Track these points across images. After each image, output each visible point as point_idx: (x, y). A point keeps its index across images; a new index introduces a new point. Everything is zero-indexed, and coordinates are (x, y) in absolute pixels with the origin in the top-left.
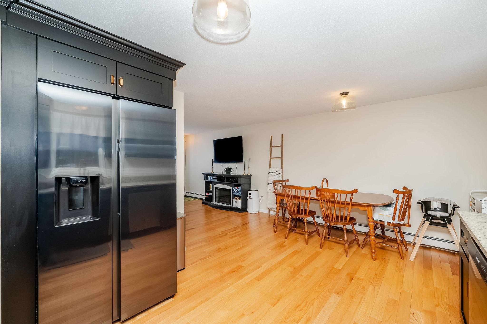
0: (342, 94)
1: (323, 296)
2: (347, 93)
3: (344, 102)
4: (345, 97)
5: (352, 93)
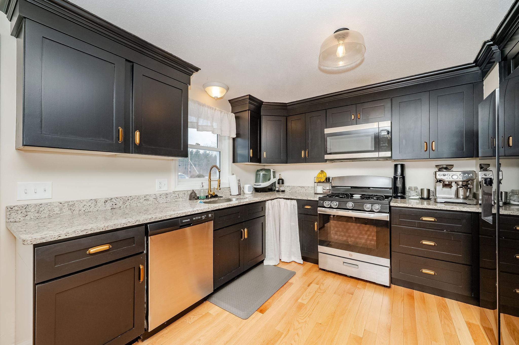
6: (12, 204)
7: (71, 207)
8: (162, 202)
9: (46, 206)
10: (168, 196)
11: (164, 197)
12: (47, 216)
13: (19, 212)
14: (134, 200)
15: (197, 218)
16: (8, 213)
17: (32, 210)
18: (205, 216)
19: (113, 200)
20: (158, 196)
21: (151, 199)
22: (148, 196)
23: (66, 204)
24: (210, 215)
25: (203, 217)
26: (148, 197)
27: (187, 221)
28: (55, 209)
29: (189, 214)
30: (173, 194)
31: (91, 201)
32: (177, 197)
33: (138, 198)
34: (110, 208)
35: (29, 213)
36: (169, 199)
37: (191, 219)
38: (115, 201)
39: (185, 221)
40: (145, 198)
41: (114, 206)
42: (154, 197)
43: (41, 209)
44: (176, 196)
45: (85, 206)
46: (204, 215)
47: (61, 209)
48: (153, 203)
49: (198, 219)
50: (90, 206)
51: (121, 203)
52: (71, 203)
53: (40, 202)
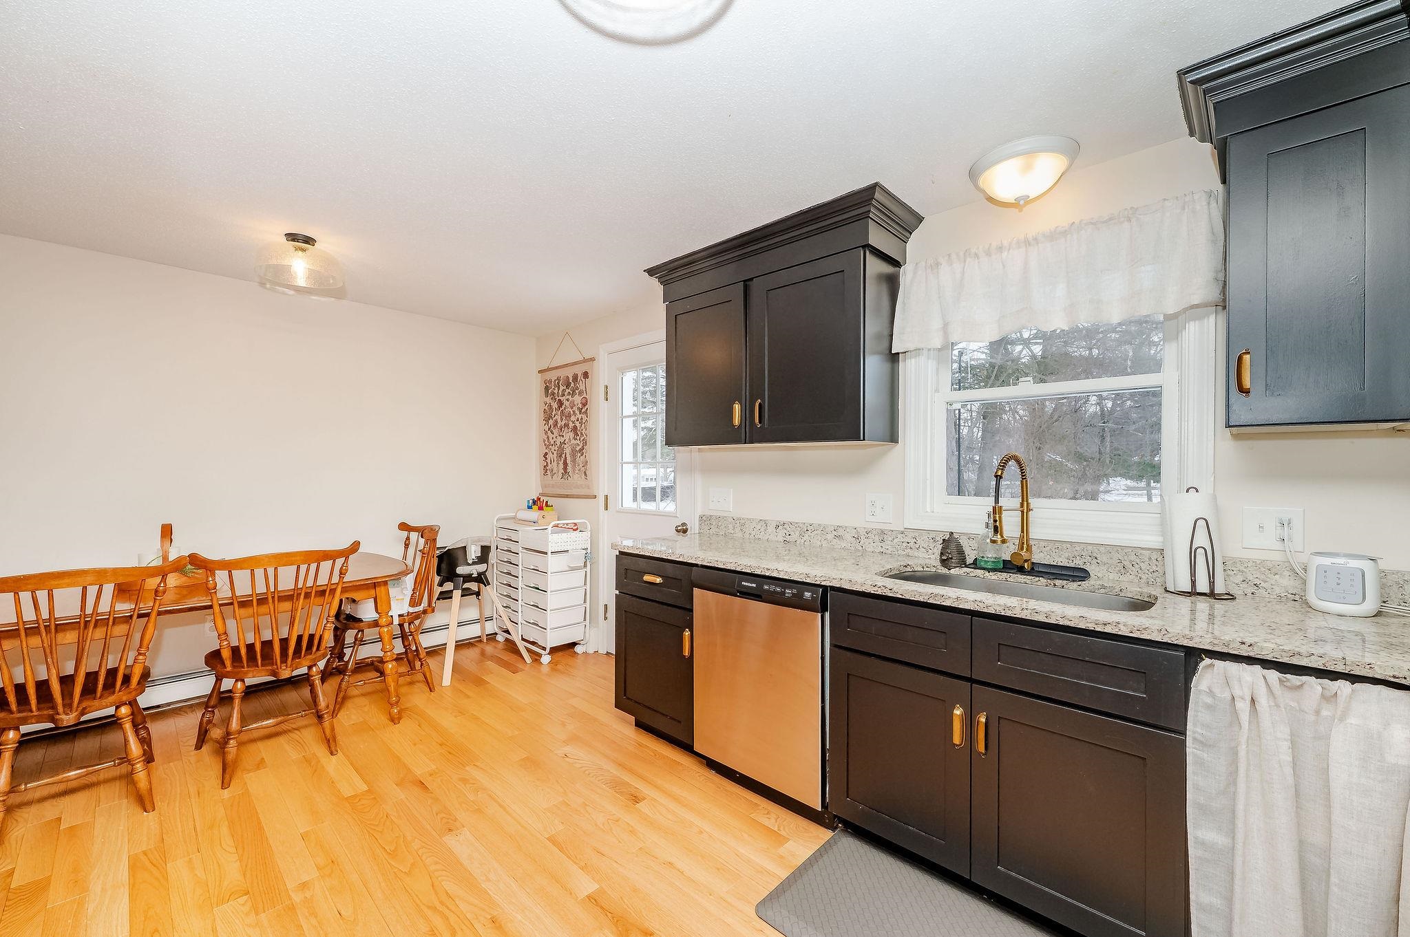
0: (292, 237)
1: (436, 863)
2: (309, 240)
3: (300, 266)
4: (303, 250)
5: (326, 243)
6: (702, 514)
7: (742, 527)
8: (872, 549)
10: (885, 536)
11: (877, 538)
13: (706, 524)
14: (816, 532)
15: (772, 588)
16: (700, 523)
18: (795, 591)
19: (785, 526)
20: (862, 532)
21: (848, 537)
22: (840, 529)
24: (808, 595)
25: (788, 593)
26: (841, 532)
27: (751, 585)
29: (758, 572)
30: (899, 536)
32: (912, 544)
33: (824, 529)
34: (782, 539)
36: (888, 546)
37: (760, 586)
38: (789, 529)
39: (747, 584)
40: (835, 533)
41: (788, 538)
42: (853, 533)
44: (908, 543)
46: (790, 588)
48: (852, 548)
49: (775, 592)
51: (797, 533)
52: (742, 521)
53: (719, 514)
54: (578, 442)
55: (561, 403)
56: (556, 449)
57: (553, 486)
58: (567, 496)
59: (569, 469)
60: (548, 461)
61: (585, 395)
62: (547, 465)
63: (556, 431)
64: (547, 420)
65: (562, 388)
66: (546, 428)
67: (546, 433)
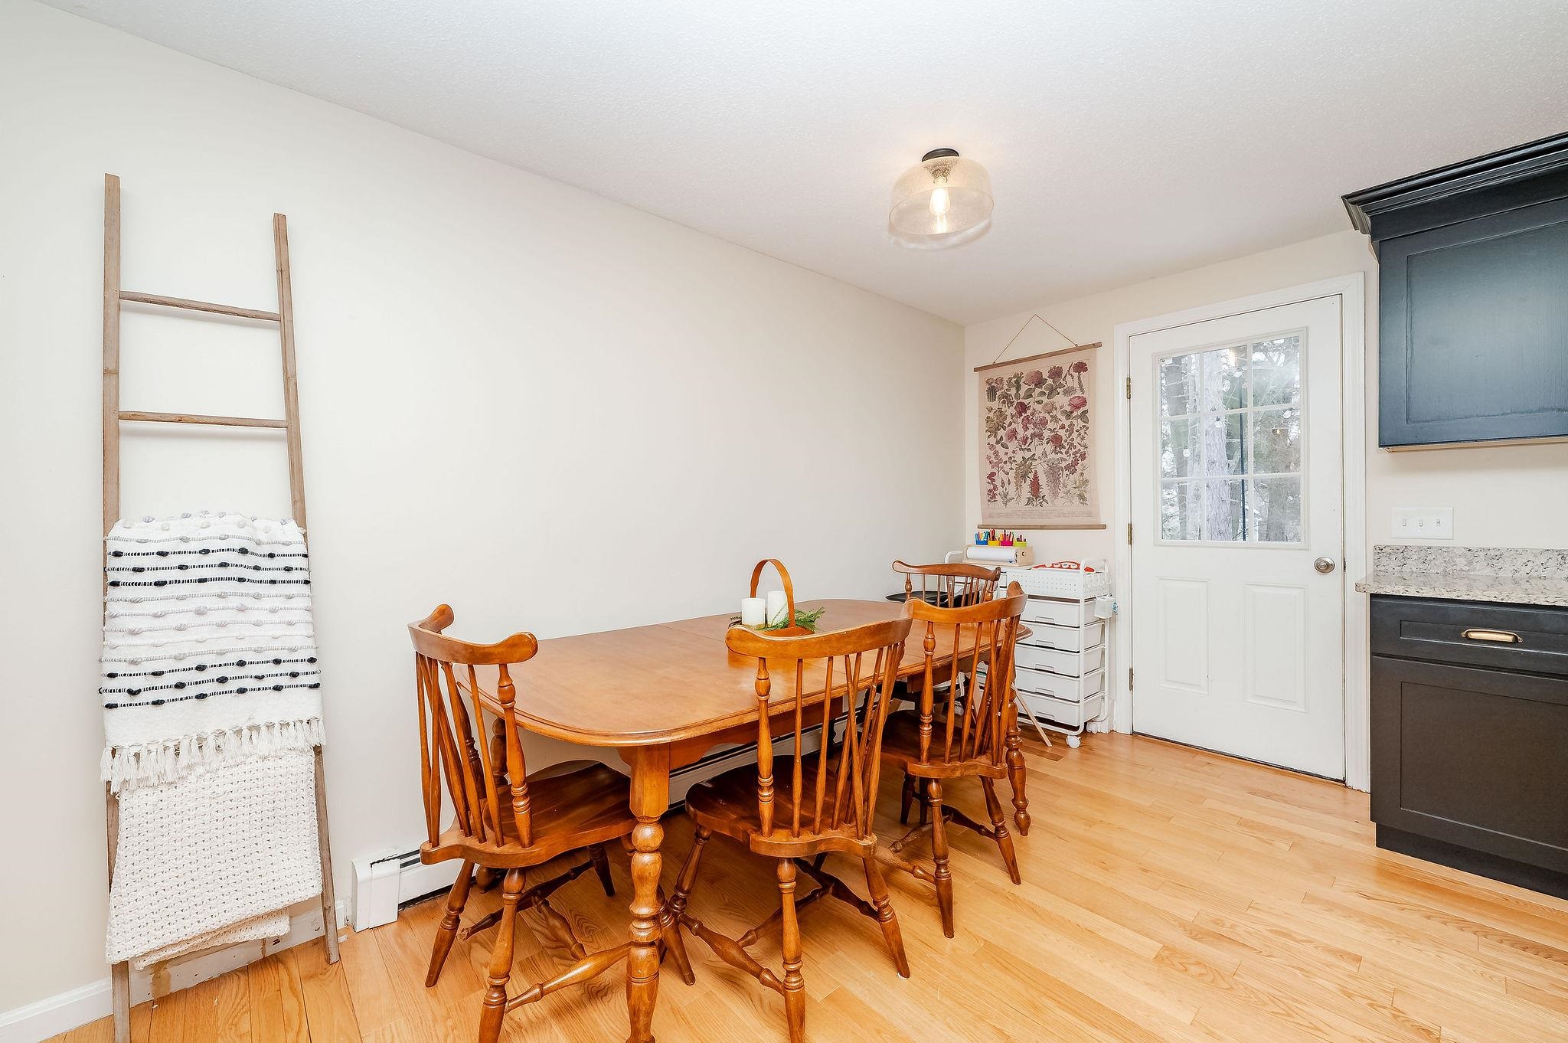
6: (1382, 544)
7: (1494, 562)
9: (1440, 551)
12: (1440, 570)
13: (1393, 557)
16: (1377, 557)
17: (1415, 557)
23: (1482, 554)
28: (1458, 560)
31: (1549, 555)
35: (1408, 562)
43: (1430, 557)
45: (1530, 564)
47: (1470, 563)
50: (1545, 566)
52: (1492, 553)
53: (1428, 544)
54: (1064, 456)
55: (1023, 408)
56: (1014, 466)
57: (1007, 516)
58: (1042, 527)
59: (1045, 490)
60: (998, 483)
61: (1079, 393)
62: (995, 488)
63: (1013, 445)
64: (993, 430)
65: (1024, 388)
66: (993, 440)
67: (992, 447)
